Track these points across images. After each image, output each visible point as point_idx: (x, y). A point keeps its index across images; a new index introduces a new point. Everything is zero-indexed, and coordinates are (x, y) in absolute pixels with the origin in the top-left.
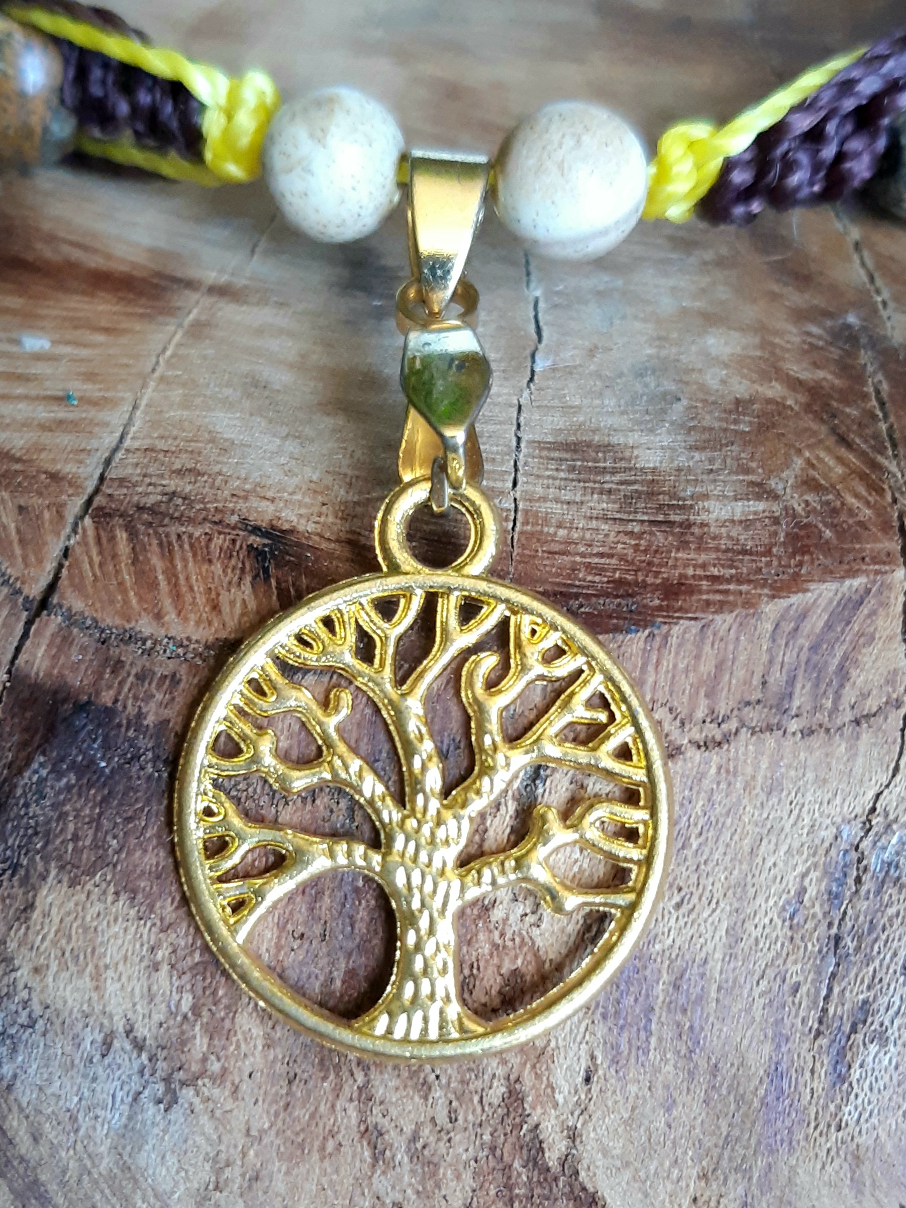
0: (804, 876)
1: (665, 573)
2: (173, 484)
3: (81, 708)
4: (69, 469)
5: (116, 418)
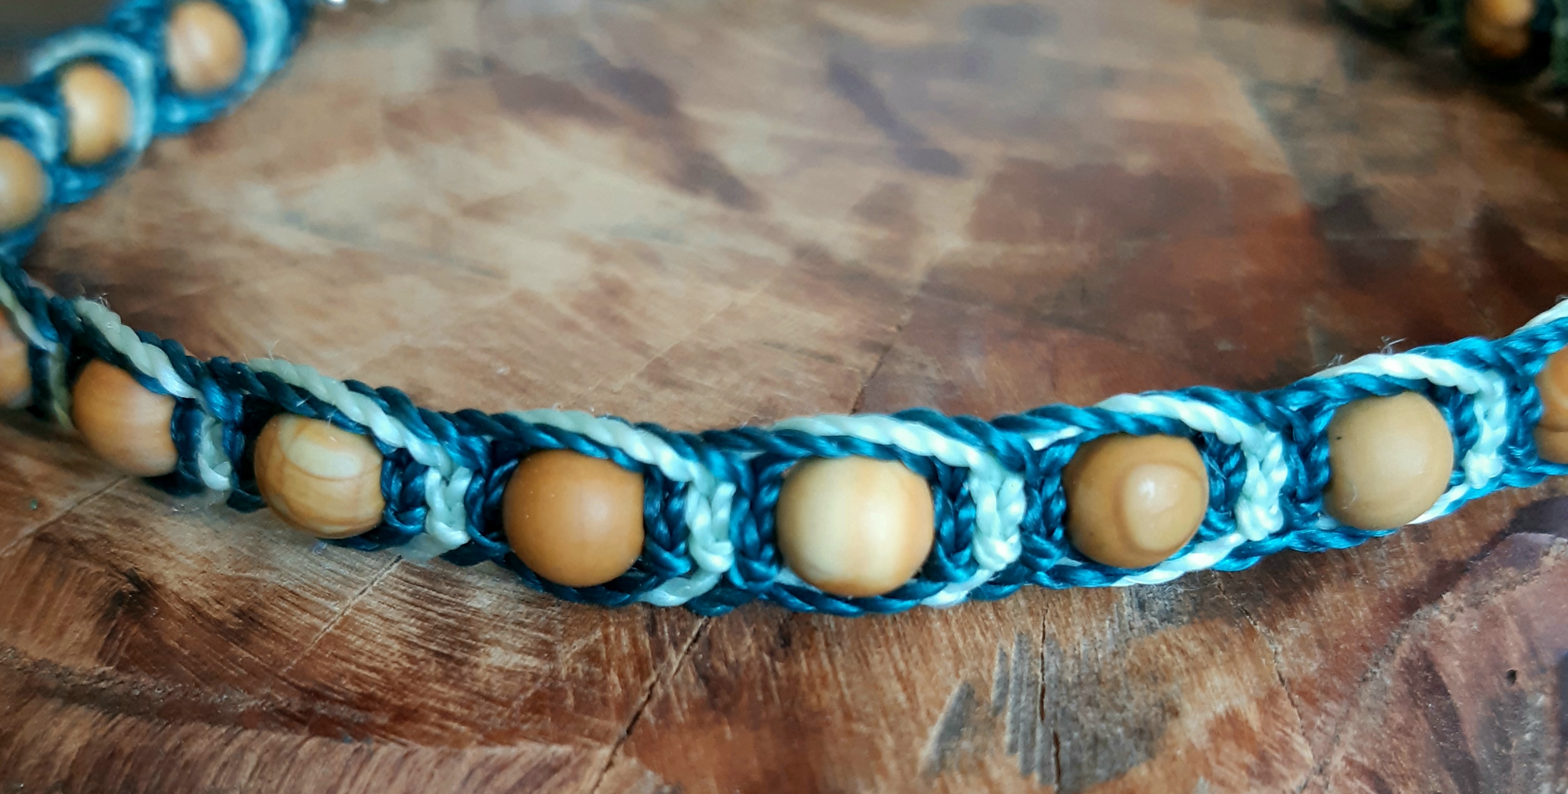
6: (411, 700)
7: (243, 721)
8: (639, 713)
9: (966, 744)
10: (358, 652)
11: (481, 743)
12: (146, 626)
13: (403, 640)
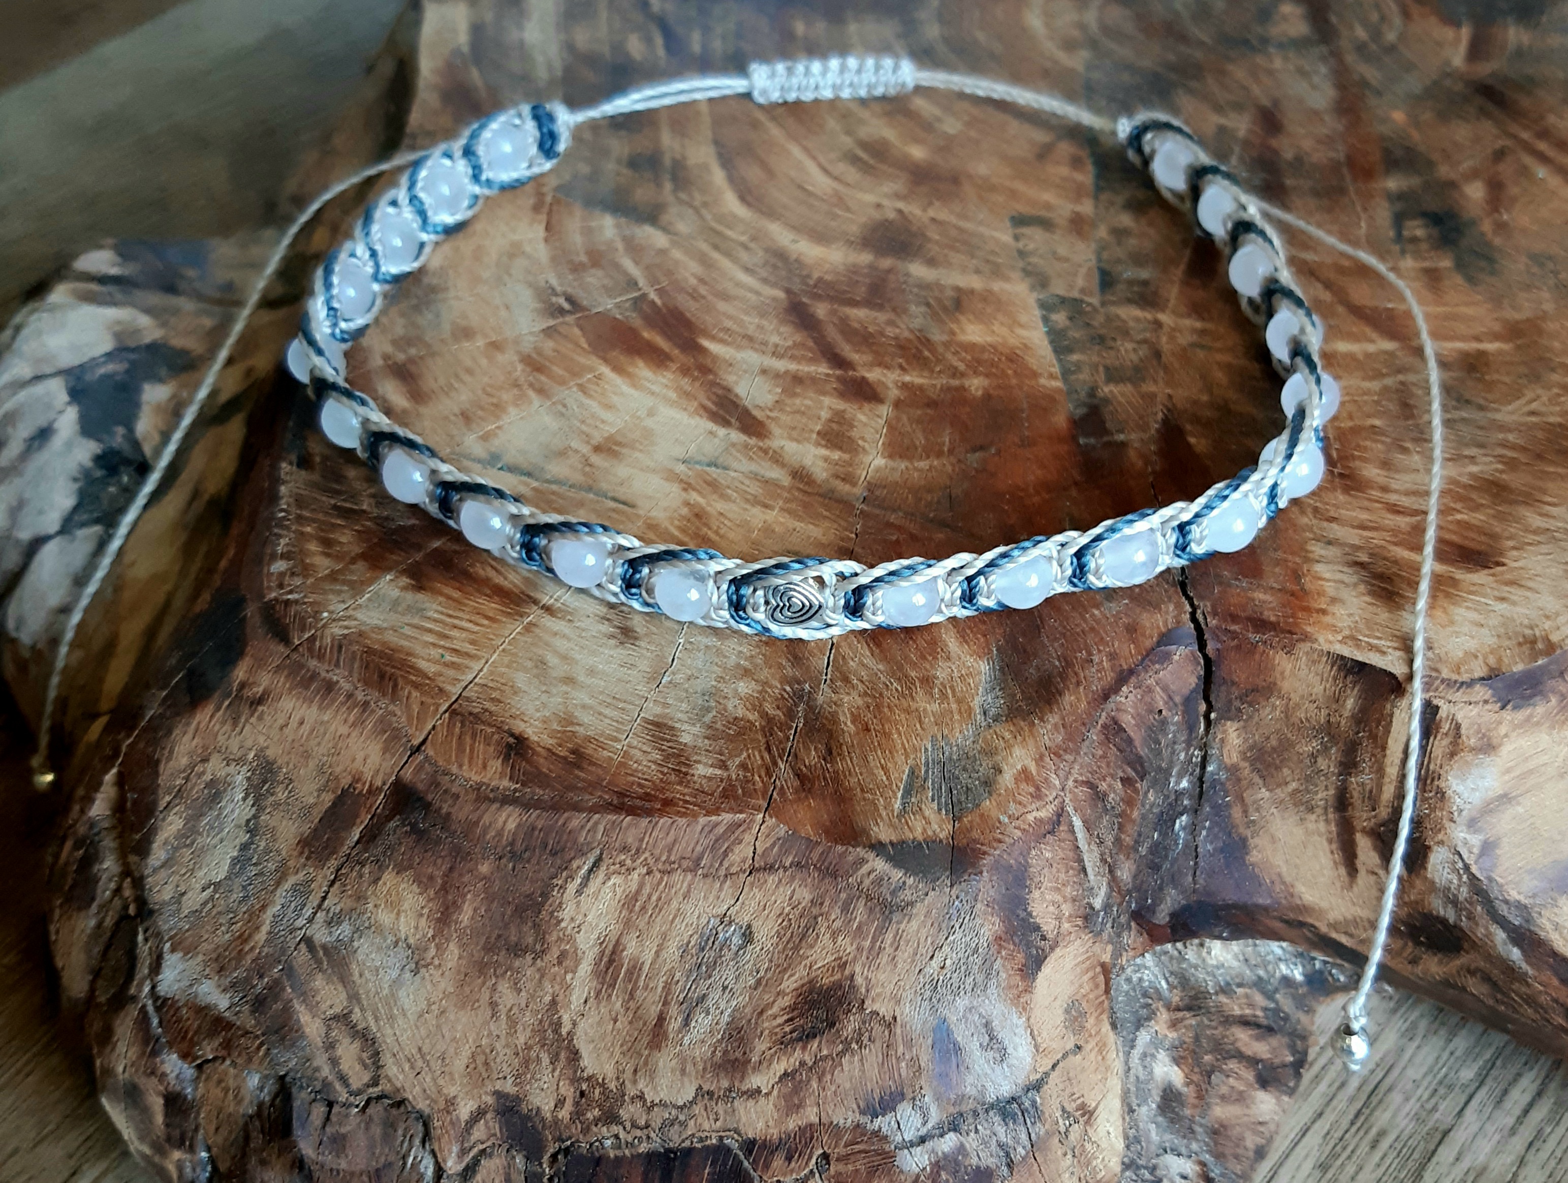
0: (691, 935)
1: (668, 794)
2: (487, 705)
3: (420, 799)
4: (448, 688)
5: (476, 666)
7: (594, 810)
8: (771, 794)
9: (913, 798)
10: (636, 771)
11: (706, 814)
12: (528, 762)
13: (655, 762)
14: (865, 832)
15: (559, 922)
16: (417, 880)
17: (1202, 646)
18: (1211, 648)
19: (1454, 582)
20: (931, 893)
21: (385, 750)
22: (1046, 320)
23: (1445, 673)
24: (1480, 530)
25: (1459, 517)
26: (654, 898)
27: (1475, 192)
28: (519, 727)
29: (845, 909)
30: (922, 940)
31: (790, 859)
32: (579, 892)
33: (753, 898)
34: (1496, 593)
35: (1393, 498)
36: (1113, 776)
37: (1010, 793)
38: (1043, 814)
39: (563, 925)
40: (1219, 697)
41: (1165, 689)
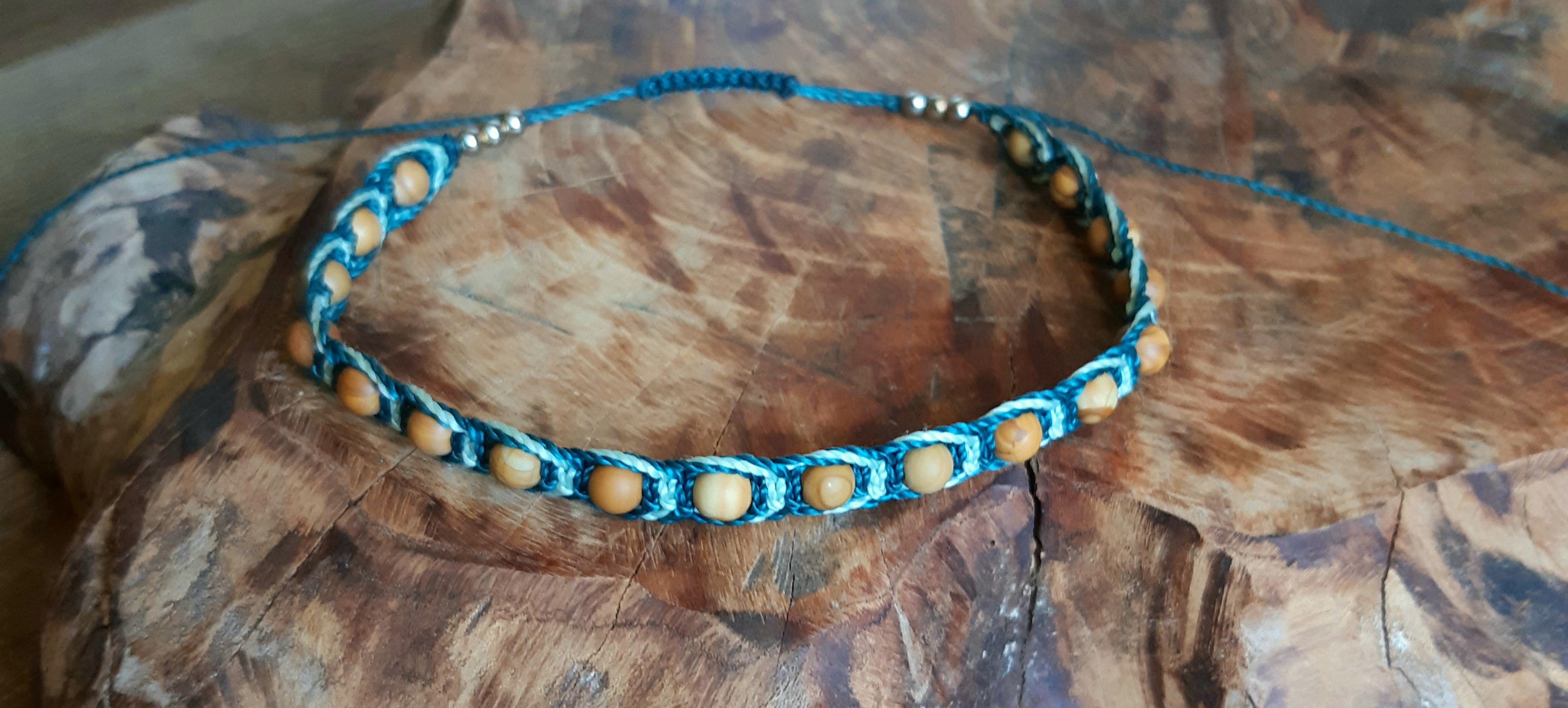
0: (557, 677)
3: (349, 545)
6: (554, 557)
7: (490, 563)
8: (640, 565)
9: (760, 580)
10: (530, 536)
11: (581, 575)
12: (443, 520)
13: (547, 531)
14: (714, 602)
15: (449, 655)
16: (337, 610)
17: (1033, 490)
18: (1040, 492)
19: (1257, 457)
20: (762, 657)
21: (329, 502)
22: (944, 225)
23: (1238, 528)
24: (1287, 419)
25: (1270, 406)
26: (530, 642)
27: (1330, 159)
28: (440, 493)
29: (688, 664)
30: (750, 697)
31: (647, 618)
32: (468, 631)
33: (613, 649)
34: (1293, 469)
35: (1215, 387)
36: (942, 589)
37: (845, 587)
38: (871, 606)
39: (452, 658)
40: (1048, 538)
41: (998, 522)
